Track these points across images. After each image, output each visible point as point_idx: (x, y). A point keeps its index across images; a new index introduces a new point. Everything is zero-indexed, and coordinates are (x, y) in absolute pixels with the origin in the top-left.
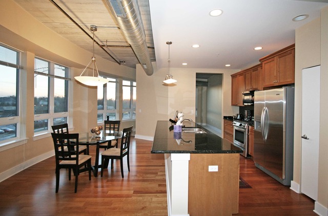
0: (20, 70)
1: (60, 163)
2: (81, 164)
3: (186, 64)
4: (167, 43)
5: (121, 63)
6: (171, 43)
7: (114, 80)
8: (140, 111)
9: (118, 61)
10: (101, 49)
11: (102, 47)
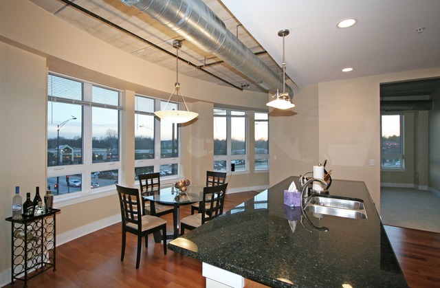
0: (121, 112)
1: (127, 225)
2: (145, 231)
3: (350, 69)
4: (280, 34)
5: (244, 88)
6: (287, 33)
7: (243, 113)
8: (275, 158)
9: (240, 86)
10: (200, 71)
11: (200, 68)
